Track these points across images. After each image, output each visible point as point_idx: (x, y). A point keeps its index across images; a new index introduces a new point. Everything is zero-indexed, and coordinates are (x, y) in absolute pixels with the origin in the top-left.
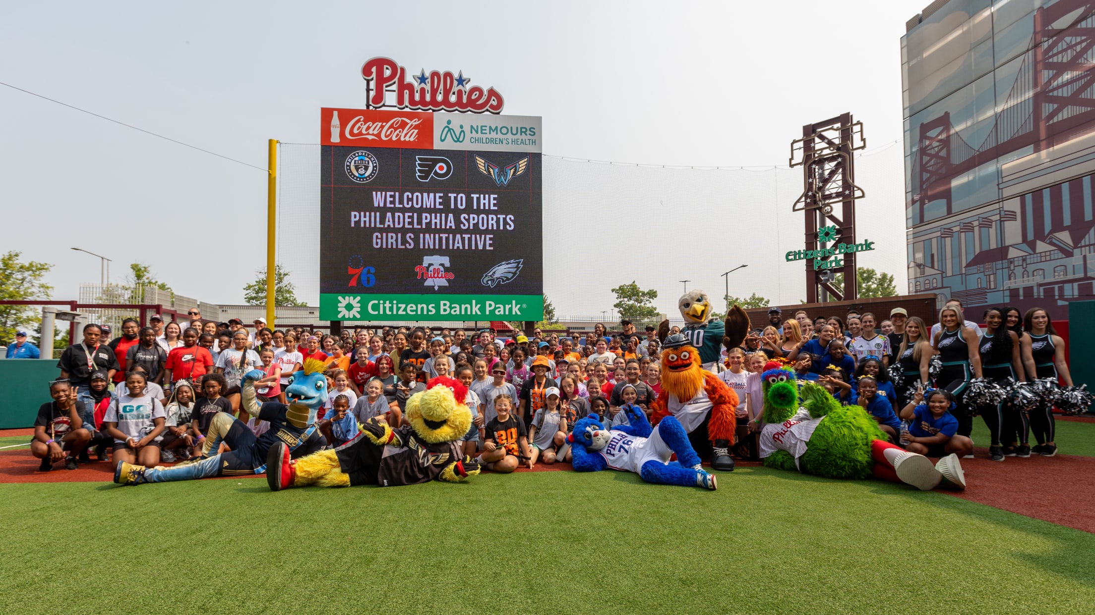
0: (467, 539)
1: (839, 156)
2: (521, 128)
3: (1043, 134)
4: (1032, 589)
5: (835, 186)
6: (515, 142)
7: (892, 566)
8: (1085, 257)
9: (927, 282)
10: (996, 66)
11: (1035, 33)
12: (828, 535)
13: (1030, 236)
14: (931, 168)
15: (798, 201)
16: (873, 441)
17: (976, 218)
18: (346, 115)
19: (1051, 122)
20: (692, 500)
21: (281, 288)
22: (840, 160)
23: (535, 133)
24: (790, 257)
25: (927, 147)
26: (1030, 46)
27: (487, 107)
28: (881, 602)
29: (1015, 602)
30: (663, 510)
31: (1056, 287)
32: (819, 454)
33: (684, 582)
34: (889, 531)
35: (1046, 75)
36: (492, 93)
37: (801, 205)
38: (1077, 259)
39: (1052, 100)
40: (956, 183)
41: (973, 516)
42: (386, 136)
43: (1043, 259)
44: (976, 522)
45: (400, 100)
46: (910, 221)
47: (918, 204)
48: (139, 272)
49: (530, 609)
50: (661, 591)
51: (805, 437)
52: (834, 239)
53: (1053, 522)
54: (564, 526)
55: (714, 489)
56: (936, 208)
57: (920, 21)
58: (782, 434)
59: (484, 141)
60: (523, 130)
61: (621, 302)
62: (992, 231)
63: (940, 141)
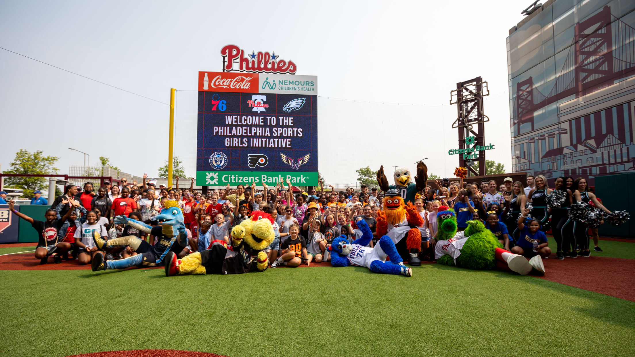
0: (268, 303)
1: (475, 99)
2: (306, 82)
3: (580, 89)
4: (585, 327)
5: (474, 115)
6: (303, 89)
7: (508, 316)
8: (602, 153)
9: (522, 166)
10: (556, 53)
11: (575, 36)
12: (472, 300)
13: (575, 142)
14: (523, 106)
15: (455, 123)
16: (496, 249)
17: (547, 132)
18: (212, 75)
19: (584, 82)
20: (397, 282)
21: (178, 169)
22: (476, 101)
23: (313, 85)
24: (451, 153)
25: (521, 95)
26: (573, 43)
27: (288, 71)
28: (502, 336)
29: (577, 335)
30: (381, 287)
31: (588, 169)
32: (467, 257)
33: (391, 327)
34: (505, 297)
35: (581, 58)
36: (291, 63)
37: (456, 125)
38: (598, 154)
39: (585, 71)
40: (536, 114)
41: (550, 288)
42: (233, 86)
43: (581, 154)
44: (552, 291)
45: (241, 67)
46: (513, 134)
47: (517, 125)
48: (104, 161)
49: (301, 342)
50: (378, 332)
51: (460, 247)
52: (474, 143)
53: (593, 291)
54: (324, 296)
55: (410, 276)
56: (526, 127)
57: (516, 29)
58: (447, 246)
59: (286, 89)
60: (307, 83)
61: (361, 177)
62: (555, 139)
63: (527, 92)
